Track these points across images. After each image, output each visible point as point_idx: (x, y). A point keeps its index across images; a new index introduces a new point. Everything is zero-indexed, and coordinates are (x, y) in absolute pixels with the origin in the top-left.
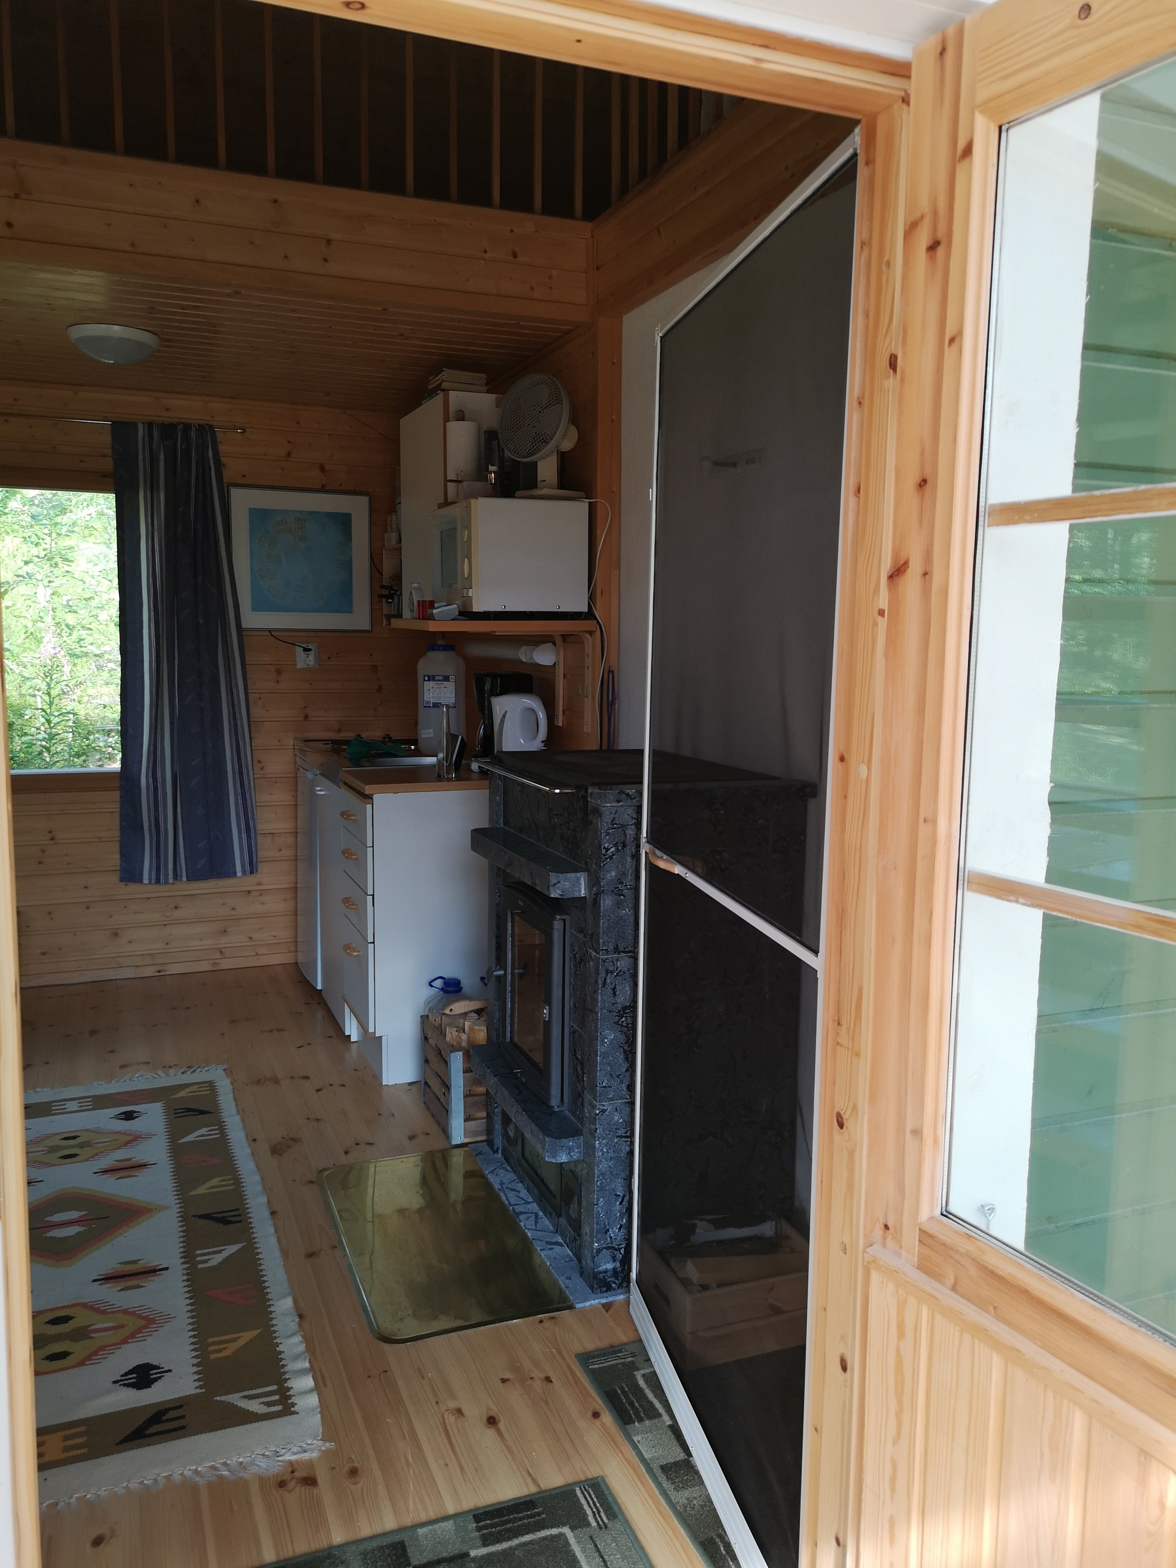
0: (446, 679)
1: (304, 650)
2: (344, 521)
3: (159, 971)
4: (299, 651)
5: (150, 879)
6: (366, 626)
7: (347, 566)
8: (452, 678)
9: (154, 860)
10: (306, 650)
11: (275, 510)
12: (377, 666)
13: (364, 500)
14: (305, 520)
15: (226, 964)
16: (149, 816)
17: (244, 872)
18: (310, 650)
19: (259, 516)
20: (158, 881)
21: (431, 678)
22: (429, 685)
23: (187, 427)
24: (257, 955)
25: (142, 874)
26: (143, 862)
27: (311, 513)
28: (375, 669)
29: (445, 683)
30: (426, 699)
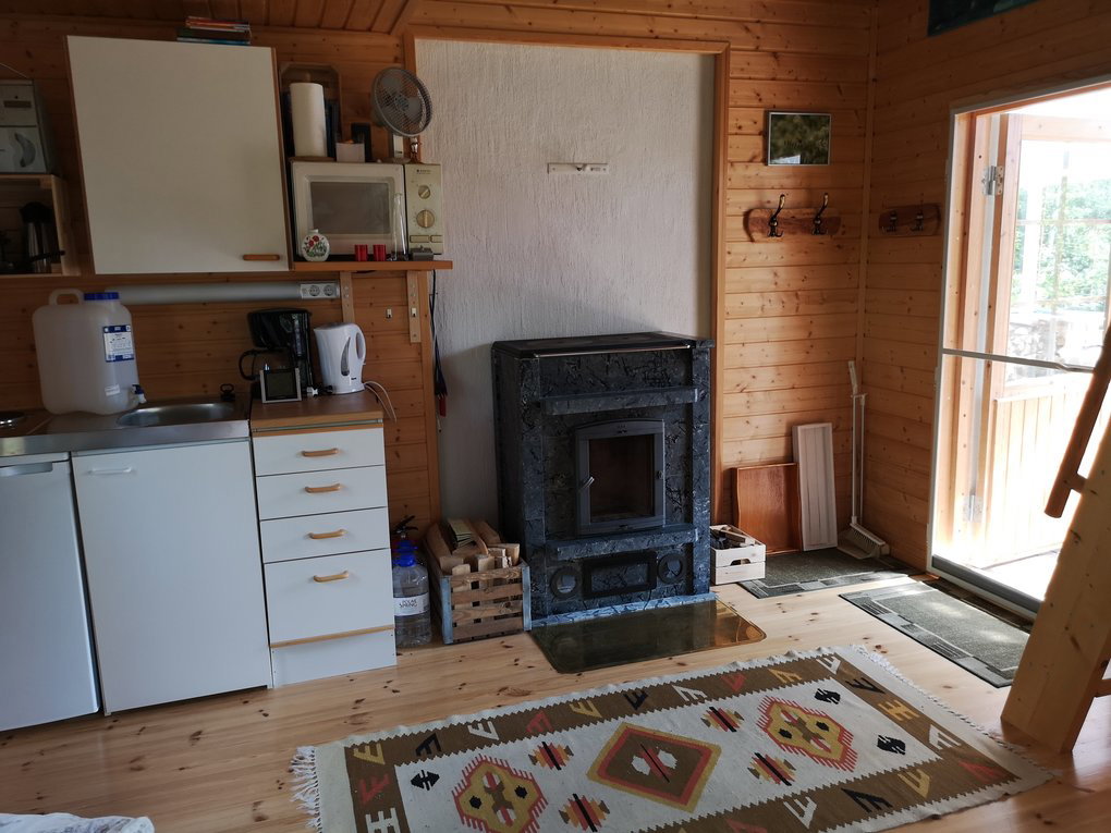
8: (129, 327)
29: (124, 333)
30: (107, 353)
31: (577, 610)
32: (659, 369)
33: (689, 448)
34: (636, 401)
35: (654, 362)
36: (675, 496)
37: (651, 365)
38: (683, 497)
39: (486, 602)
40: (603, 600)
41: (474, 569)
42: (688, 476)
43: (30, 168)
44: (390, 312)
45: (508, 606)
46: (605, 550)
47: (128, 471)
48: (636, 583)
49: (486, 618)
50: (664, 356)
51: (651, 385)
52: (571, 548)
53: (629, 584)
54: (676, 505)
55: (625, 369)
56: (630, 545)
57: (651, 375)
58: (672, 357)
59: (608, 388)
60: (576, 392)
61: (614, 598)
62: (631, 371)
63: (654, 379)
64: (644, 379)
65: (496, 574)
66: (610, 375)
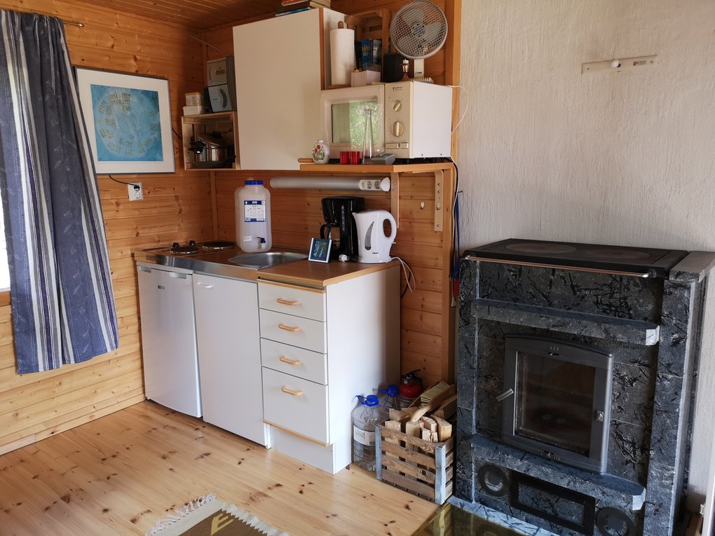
0: (259, 203)
1: (135, 188)
2: (153, 97)
3: (53, 433)
4: (131, 188)
5: (44, 368)
6: (172, 170)
7: (157, 128)
8: (264, 203)
9: (46, 353)
10: (136, 187)
11: (109, 87)
12: (178, 196)
13: (165, 83)
14: (129, 95)
15: (97, 415)
16: (40, 321)
17: (112, 348)
18: (138, 187)
19: (98, 91)
20: (51, 367)
21: (250, 203)
22: (248, 207)
23: (41, 18)
24: (118, 403)
25: (37, 365)
26: (37, 356)
27: (132, 90)
28: (177, 198)
29: (259, 206)
30: (246, 216)
31: (502, 511)
32: (615, 295)
33: (651, 398)
34: (564, 325)
35: (610, 286)
36: (627, 446)
37: (606, 289)
38: (638, 452)
39: (410, 462)
40: (530, 516)
41: (403, 430)
42: (647, 430)
43: (226, 109)
44: (422, 205)
45: (424, 473)
46: (518, 468)
47: (209, 287)
48: (569, 518)
49: (410, 477)
50: (625, 282)
51: (604, 311)
52: (484, 450)
53: (560, 515)
54: (628, 458)
55: (573, 287)
56: (546, 474)
57: (606, 300)
58: (636, 285)
59: (550, 304)
60: (516, 300)
61: (542, 520)
62: (580, 290)
63: (610, 305)
64: (597, 303)
65: (416, 442)
66: (553, 289)
